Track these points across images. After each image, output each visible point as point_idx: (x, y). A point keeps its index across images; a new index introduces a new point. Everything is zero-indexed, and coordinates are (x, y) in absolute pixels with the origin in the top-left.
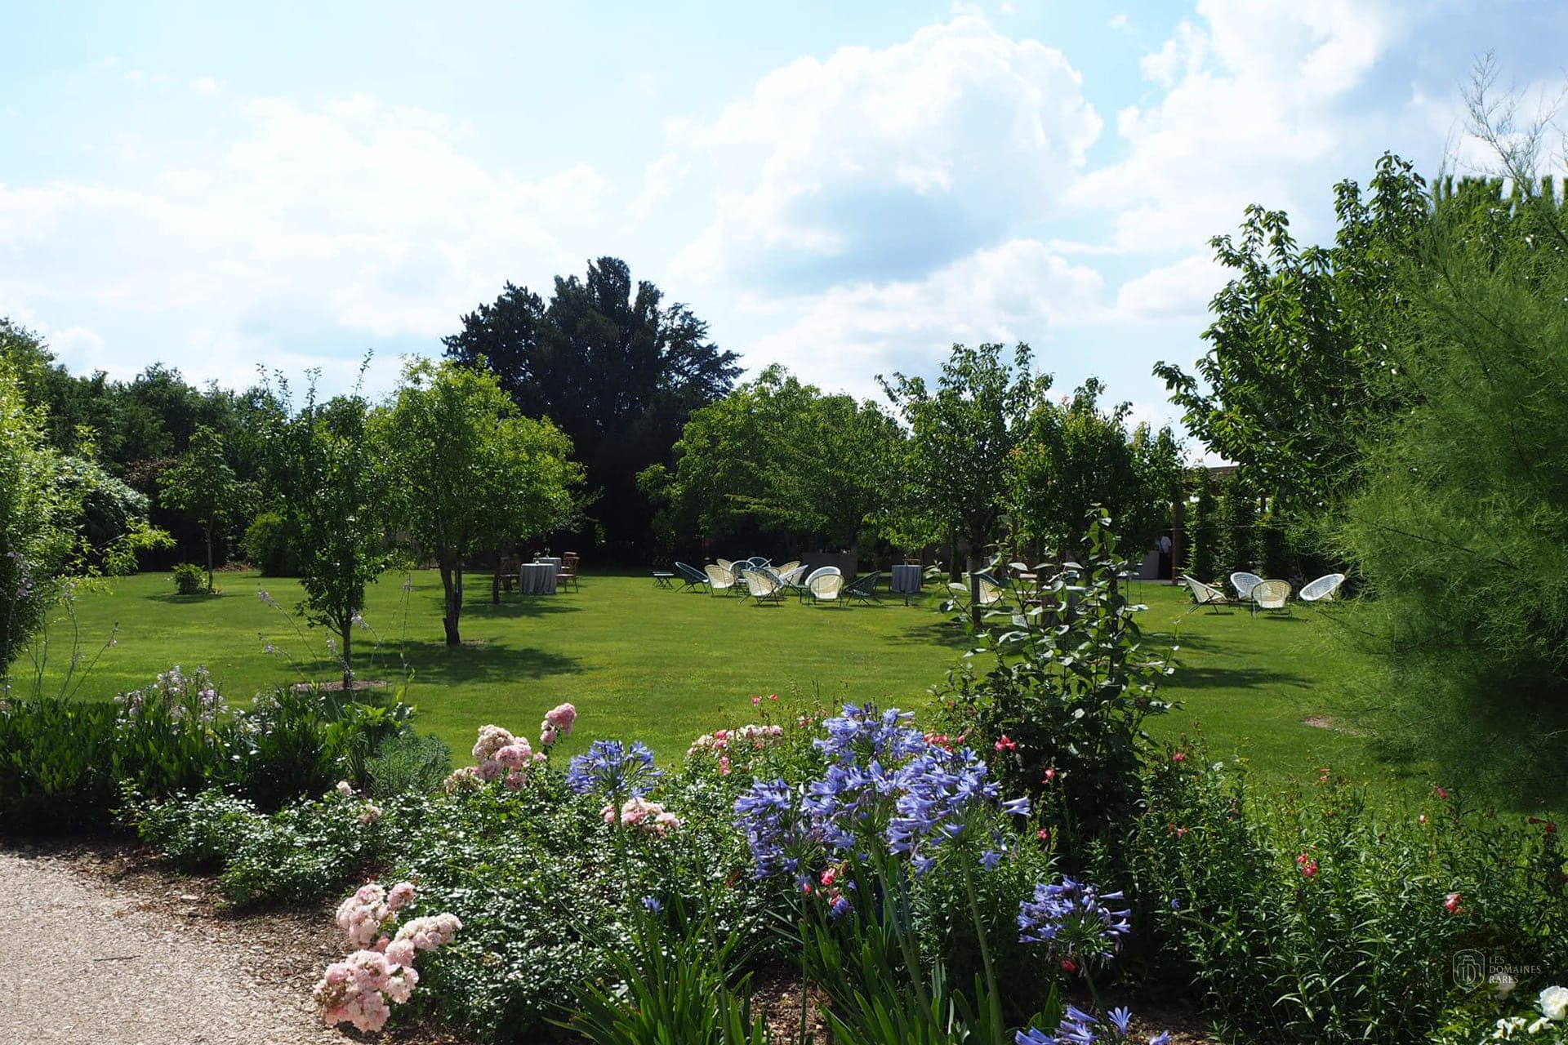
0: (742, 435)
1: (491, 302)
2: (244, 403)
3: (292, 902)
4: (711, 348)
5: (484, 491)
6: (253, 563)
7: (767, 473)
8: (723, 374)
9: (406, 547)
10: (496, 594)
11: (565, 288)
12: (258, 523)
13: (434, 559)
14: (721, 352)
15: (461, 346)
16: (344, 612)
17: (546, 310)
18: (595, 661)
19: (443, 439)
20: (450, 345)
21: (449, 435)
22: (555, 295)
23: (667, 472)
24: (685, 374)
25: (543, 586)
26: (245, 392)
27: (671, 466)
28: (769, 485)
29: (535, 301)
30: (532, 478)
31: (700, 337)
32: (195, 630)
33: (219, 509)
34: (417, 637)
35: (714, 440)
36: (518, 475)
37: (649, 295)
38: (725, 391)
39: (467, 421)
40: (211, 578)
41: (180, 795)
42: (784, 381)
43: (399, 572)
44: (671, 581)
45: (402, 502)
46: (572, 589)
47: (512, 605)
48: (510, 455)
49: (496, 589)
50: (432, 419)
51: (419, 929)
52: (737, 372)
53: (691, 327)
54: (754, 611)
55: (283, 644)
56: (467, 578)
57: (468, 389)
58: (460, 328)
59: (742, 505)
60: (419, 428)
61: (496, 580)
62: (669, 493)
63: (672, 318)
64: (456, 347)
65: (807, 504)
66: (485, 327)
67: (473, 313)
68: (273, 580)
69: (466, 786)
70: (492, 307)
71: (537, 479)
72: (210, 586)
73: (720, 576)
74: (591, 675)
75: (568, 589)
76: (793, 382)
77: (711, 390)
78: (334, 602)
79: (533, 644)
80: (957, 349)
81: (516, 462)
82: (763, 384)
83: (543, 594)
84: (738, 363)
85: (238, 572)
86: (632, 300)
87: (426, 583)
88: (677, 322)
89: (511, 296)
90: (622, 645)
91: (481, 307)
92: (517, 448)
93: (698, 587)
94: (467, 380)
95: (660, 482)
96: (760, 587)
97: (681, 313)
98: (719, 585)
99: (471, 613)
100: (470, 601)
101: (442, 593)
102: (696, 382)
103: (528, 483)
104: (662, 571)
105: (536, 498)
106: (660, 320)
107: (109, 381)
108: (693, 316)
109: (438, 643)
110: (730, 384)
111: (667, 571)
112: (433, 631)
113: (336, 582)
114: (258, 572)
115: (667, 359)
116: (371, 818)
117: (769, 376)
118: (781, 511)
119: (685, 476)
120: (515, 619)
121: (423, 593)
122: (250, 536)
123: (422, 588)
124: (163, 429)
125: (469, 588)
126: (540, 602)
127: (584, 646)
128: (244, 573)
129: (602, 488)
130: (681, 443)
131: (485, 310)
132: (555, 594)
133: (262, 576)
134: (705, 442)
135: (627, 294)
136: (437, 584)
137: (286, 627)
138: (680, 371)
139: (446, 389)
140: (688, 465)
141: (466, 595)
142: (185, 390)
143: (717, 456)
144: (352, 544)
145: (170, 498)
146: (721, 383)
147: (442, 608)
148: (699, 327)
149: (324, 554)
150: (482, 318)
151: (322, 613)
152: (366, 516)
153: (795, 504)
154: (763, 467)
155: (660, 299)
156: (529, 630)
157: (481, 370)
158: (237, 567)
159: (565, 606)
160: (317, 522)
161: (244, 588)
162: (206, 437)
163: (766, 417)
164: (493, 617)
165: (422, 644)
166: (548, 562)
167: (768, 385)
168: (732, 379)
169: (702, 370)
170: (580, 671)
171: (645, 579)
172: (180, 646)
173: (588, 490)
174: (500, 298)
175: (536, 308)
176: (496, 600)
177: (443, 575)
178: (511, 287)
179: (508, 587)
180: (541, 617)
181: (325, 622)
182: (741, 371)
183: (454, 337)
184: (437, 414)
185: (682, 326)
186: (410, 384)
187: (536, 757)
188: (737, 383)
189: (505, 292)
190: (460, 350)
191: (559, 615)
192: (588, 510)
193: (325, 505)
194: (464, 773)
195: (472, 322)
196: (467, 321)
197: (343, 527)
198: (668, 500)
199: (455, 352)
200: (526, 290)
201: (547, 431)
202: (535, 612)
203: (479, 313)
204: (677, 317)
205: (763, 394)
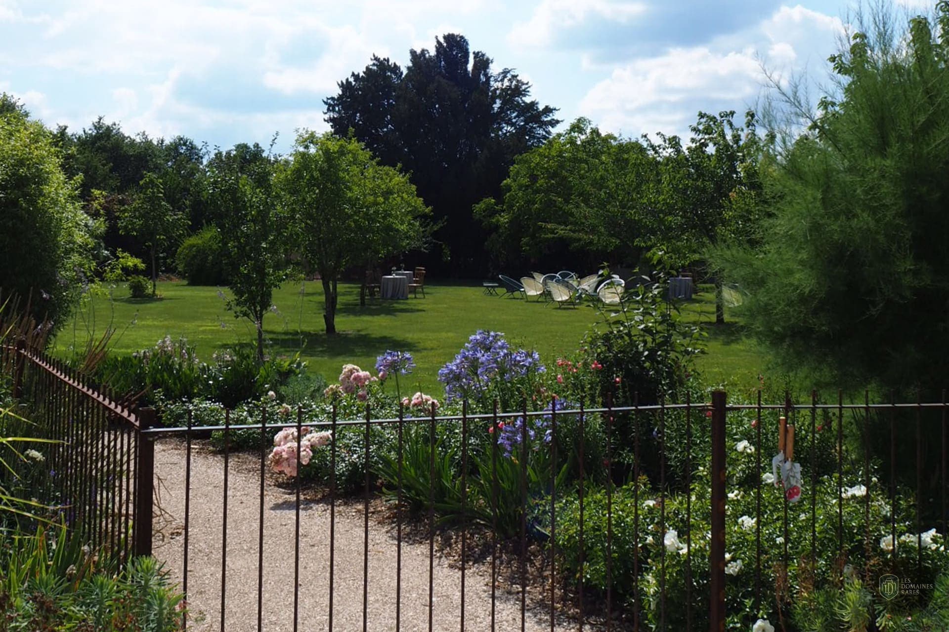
0: (554, 175)
1: (361, 71)
2: (170, 149)
3: (247, 447)
4: (533, 104)
5: (353, 225)
6: (182, 276)
7: (570, 206)
8: (543, 124)
9: (298, 264)
10: (363, 299)
11: (418, 58)
12: (185, 245)
13: (317, 272)
14: (541, 107)
15: (338, 105)
16: (258, 308)
17: (403, 76)
18: (428, 344)
19: (325, 187)
20: (330, 105)
21: (329, 185)
22: (410, 64)
23: (496, 204)
24: (513, 124)
25: (398, 293)
26: (172, 141)
27: (500, 200)
28: (572, 215)
29: (395, 69)
30: (387, 215)
31: (525, 95)
32: (149, 322)
33: (160, 235)
34: (306, 328)
35: (534, 178)
36: (376, 212)
37: (483, 63)
38: (545, 138)
39: (341, 174)
40: (155, 285)
41: (184, 399)
42: (588, 131)
43: (293, 282)
44: (496, 289)
45: (297, 235)
46: (421, 296)
47: (374, 307)
48: (371, 199)
49: (362, 295)
50: (316, 174)
51: (313, 437)
52: (554, 123)
53: (517, 87)
54: (554, 312)
55: (212, 332)
56: (341, 287)
57: (342, 152)
58: (337, 92)
59: (552, 231)
60: (307, 180)
61: (362, 288)
62: (498, 221)
63: (502, 80)
64: (334, 107)
65: (603, 230)
66: (357, 90)
67: (347, 80)
68: (198, 287)
69: (335, 396)
70: (361, 74)
71: (390, 215)
72: (154, 291)
73: (533, 287)
74: (424, 353)
75: (418, 296)
76: (595, 132)
77: (534, 137)
78: (252, 301)
79: (387, 333)
80: (702, 116)
81: (376, 204)
82: (573, 134)
83: (398, 299)
84: (556, 116)
85: (169, 282)
86: (470, 67)
87: (310, 290)
88: (506, 83)
89: (377, 65)
90: (451, 334)
91: (353, 75)
92: (376, 193)
93: (517, 294)
94: (341, 146)
95: (491, 212)
96: (561, 295)
97: (509, 76)
98: (532, 292)
99: (345, 312)
100: (343, 304)
101: (323, 298)
102: (522, 131)
103: (384, 218)
104: (490, 282)
105: (389, 228)
106: (492, 83)
107: (69, 132)
108: (519, 78)
109: (321, 333)
110: (549, 133)
111: (493, 282)
112: (318, 324)
113: (254, 288)
114: (185, 282)
115: (499, 113)
116: (285, 411)
117: (577, 127)
118: (581, 235)
119: (511, 207)
120: (376, 317)
121: (311, 298)
122: (180, 254)
123: (309, 294)
124: (112, 170)
125: (344, 294)
126: (395, 305)
127: (423, 335)
128: (174, 282)
129: (446, 217)
130: (508, 181)
131: (356, 77)
132: (407, 299)
133: (189, 285)
134: (525, 181)
135: (467, 62)
136: (320, 291)
137: (213, 320)
138: (509, 123)
139: (327, 153)
140: (513, 198)
141: (340, 299)
142: (124, 138)
143: (537, 191)
144: (264, 262)
145: (126, 227)
146: (541, 132)
147: (324, 309)
148: (524, 87)
149: (245, 269)
150: (354, 83)
151: (245, 309)
152: (272, 243)
153: (593, 230)
154: (567, 201)
155: (491, 65)
156: (385, 324)
157: (350, 139)
158: (169, 278)
159: (414, 308)
160: (241, 247)
161: (178, 293)
162: (151, 181)
163: (575, 160)
164: (360, 315)
165: (310, 333)
166: (403, 274)
167: (576, 134)
168: (550, 128)
169: (526, 123)
170: (418, 351)
171: (478, 288)
172: (143, 333)
173: (435, 219)
174: (367, 68)
175: (396, 74)
176: (363, 303)
177: (324, 284)
178: (376, 59)
179: (372, 294)
180: (395, 316)
181: (245, 314)
182: (558, 122)
183: (333, 99)
184: (321, 171)
185: (510, 86)
186: (301, 149)
187: (372, 379)
188: (554, 131)
189: (371, 63)
190: (337, 109)
191: (408, 314)
192: (435, 235)
193: (247, 236)
194: (334, 387)
195: (346, 87)
196: (342, 86)
197: (258, 250)
198: (497, 227)
199: (334, 110)
200: (388, 60)
201: (397, 179)
202: (390, 312)
203: (351, 80)
204: (506, 80)
205: (572, 142)
